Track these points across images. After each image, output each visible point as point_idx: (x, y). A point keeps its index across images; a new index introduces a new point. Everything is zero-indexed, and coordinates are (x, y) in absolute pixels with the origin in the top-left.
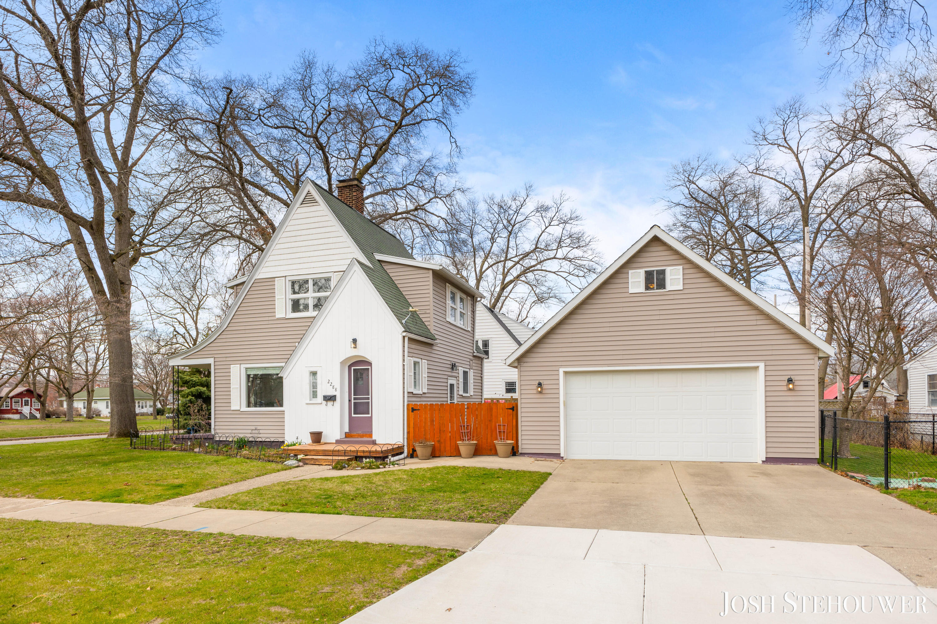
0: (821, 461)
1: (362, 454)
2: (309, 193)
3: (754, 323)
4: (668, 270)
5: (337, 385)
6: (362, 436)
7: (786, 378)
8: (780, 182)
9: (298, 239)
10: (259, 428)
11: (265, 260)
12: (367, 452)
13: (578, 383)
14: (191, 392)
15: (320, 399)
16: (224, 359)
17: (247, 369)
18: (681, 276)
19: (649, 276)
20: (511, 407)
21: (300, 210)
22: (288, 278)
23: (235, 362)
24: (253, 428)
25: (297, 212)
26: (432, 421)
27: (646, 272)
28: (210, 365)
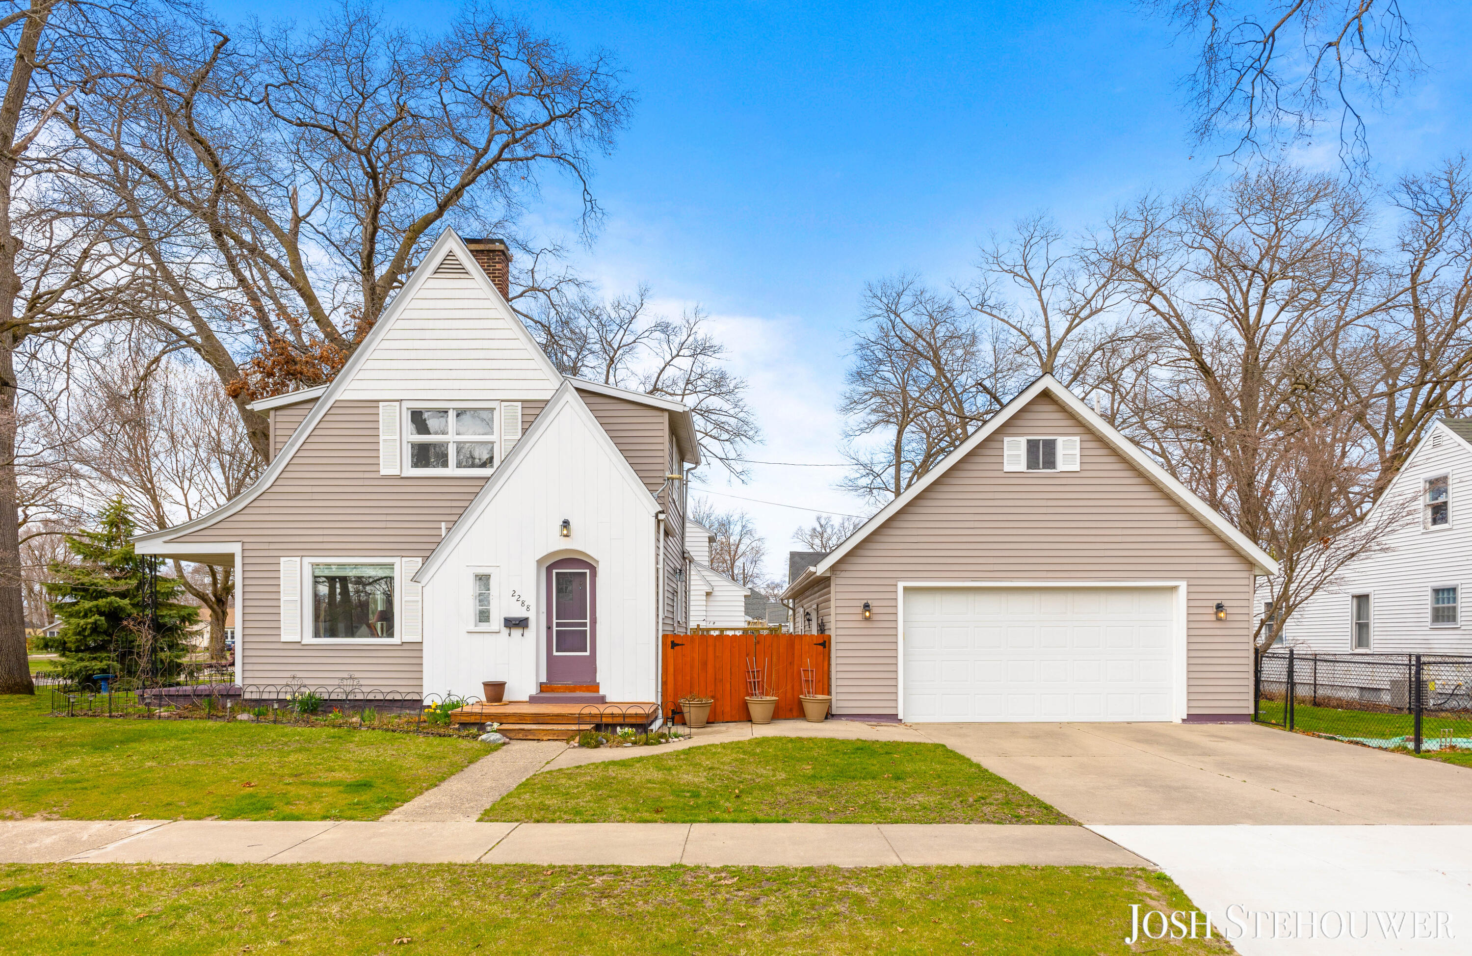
0: (1256, 718)
1: (610, 721)
2: (450, 254)
3: (1174, 524)
4: (1060, 441)
5: (531, 601)
6: (573, 690)
7: (1215, 603)
8: (1014, 327)
9: (428, 334)
10: (357, 675)
11: (358, 367)
12: (619, 715)
13: (924, 606)
14: (97, 606)
15: (496, 622)
16: (266, 546)
17: (315, 566)
18: (1077, 452)
19: (1032, 446)
20: (821, 641)
21: (432, 283)
22: (405, 405)
23: (292, 552)
24: (346, 675)
25: (426, 286)
26: (705, 664)
27: (1029, 441)
28: (232, 556)
